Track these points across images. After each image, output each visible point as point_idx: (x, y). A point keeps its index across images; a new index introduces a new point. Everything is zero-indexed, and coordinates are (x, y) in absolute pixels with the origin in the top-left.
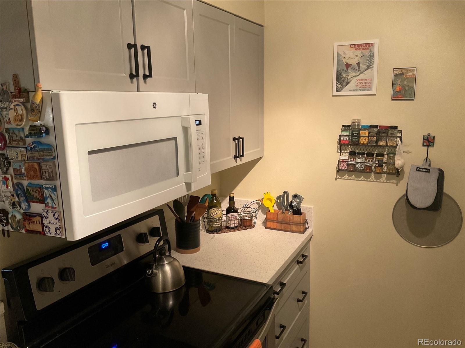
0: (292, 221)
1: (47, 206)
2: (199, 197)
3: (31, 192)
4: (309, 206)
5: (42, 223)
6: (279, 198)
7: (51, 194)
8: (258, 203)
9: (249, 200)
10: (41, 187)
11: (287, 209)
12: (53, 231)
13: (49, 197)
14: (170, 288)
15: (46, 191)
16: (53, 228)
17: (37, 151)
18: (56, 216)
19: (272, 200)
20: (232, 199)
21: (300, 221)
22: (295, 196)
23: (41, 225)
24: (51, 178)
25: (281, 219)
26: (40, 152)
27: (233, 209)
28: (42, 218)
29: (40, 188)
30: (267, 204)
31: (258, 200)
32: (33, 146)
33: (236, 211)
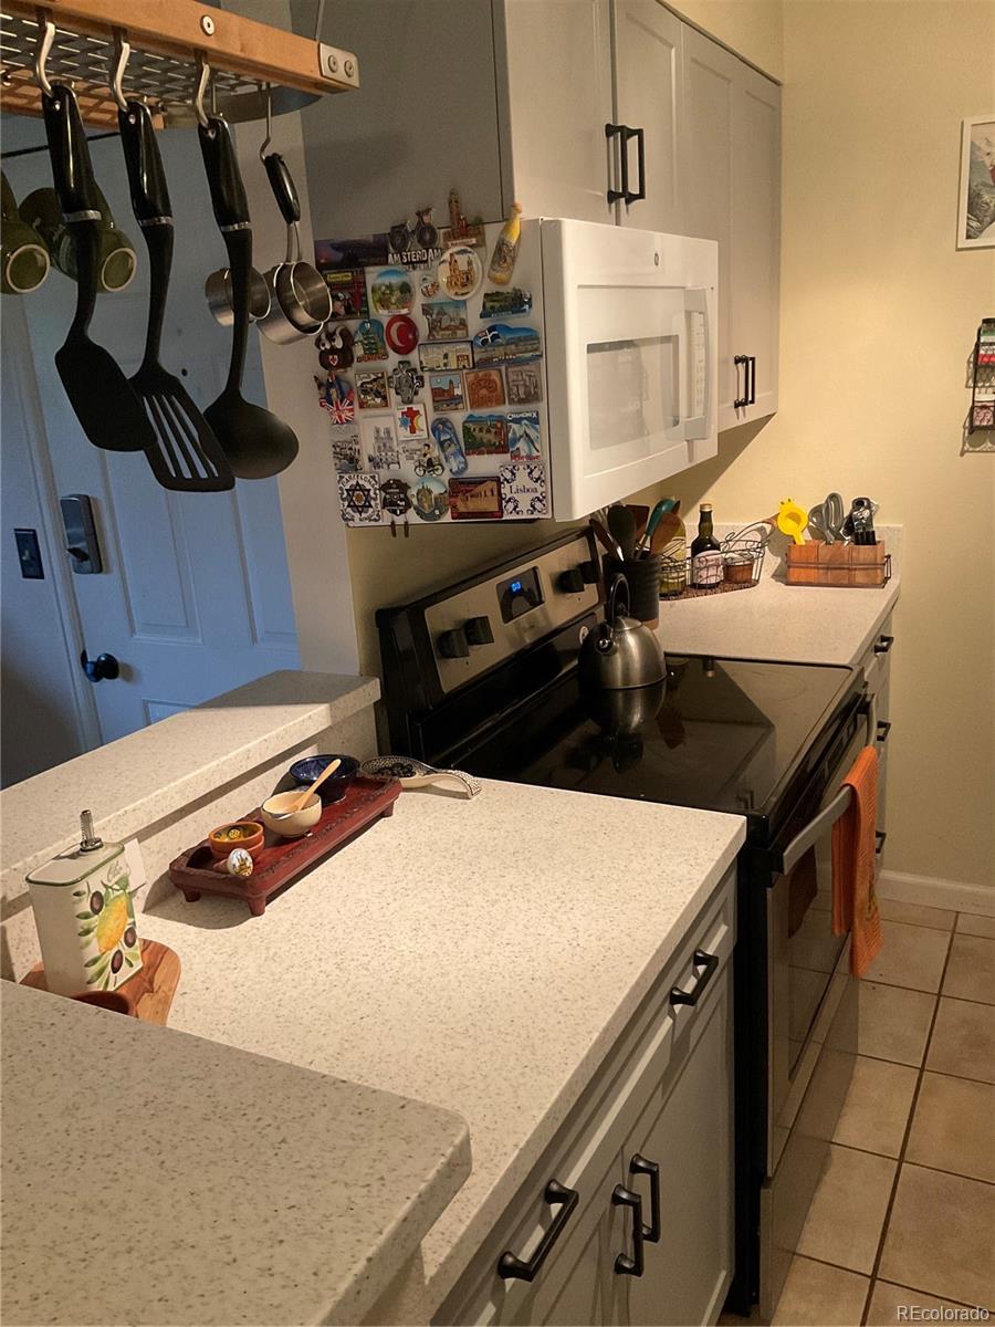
0: (855, 562)
1: (515, 456)
2: (648, 508)
3: (476, 433)
4: (892, 525)
5: (500, 494)
6: (816, 511)
7: (528, 431)
8: (761, 530)
9: (736, 524)
10: (501, 419)
11: (839, 538)
12: (524, 505)
13: (521, 437)
14: (637, 678)
15: (514, 426)
16: (524, 501)
17: (502, 345)
18: (536, 474)
19: (802, 517)
20: (705, 517)
21: (876, 559)
22: (859, 503)
23: (496, 498)
24: (532, 396)
25: (828, 558)
26: (509, 347)
27: (710, 541)
28: (499, 483)
29: (501, 421)
30: (787, 526)
31: (763, 522)
32: (489, 337)
33: (716, 547)
